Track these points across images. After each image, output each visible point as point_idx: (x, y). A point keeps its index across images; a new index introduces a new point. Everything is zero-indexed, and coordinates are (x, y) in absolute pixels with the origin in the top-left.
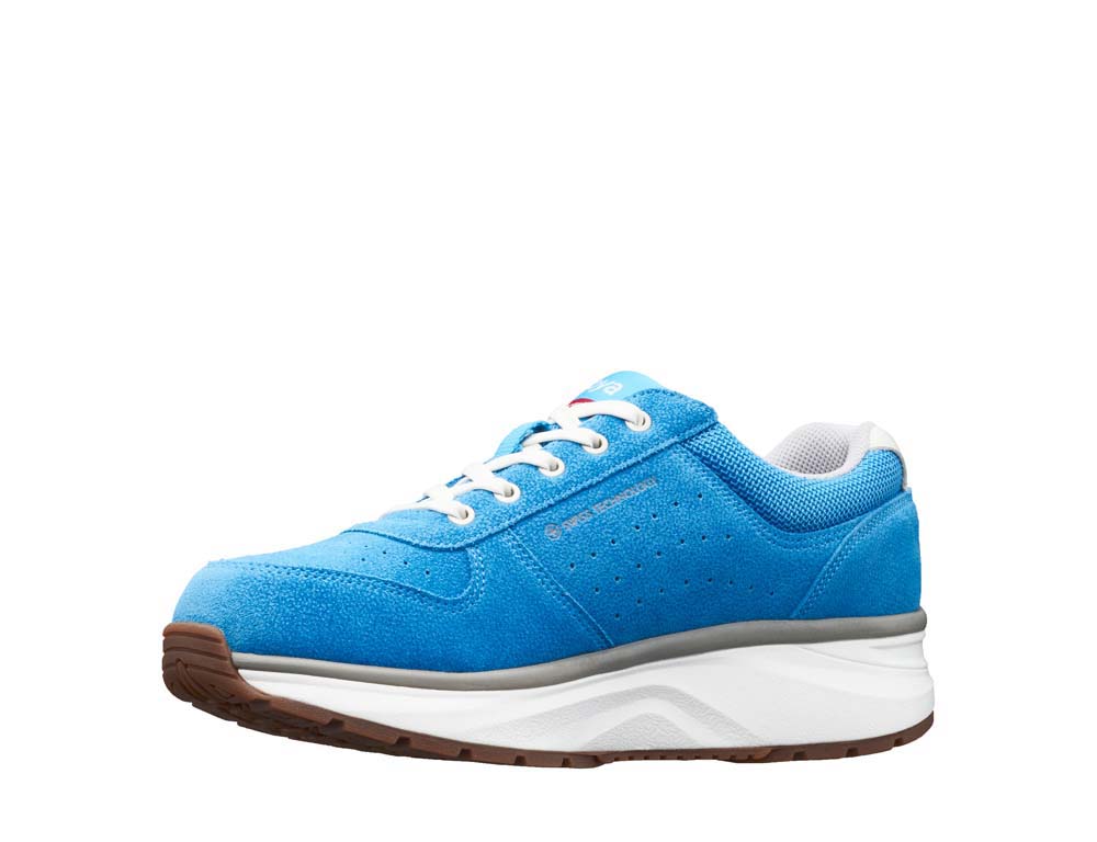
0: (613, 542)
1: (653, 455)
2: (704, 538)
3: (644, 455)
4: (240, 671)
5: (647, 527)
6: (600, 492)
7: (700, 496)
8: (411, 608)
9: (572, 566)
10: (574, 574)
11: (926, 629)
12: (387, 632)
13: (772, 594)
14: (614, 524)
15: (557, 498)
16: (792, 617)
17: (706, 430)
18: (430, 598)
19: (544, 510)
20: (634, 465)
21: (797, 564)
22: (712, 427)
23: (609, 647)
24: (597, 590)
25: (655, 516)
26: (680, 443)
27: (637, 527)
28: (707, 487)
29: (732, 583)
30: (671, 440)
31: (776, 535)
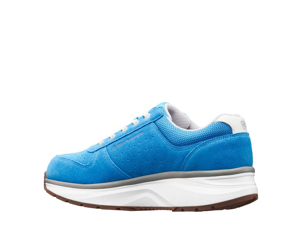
0: (128, 150)
2: (152, 148)
3: (142, 126)
4: (46, 183)
5: (137, 146)
6: (129, 136)
7: (153, 137)
8: (75, 167)
9: (117, 156)
10: (117, 158)
13: (174, 164)
14: (129, 145)
15: (119, 138)
16: (181, 170)
17: (160, 118)
19: (115, 141)
20: (139, 129)
21: (179, 156)
23: (130, 178)
24: (122, 163)
25: (140, 142)
26: (154, 122)
27: (135, 146)
28: (156, 134)
29: (161, 161)
30: (151, 121)
31: (173, 147)
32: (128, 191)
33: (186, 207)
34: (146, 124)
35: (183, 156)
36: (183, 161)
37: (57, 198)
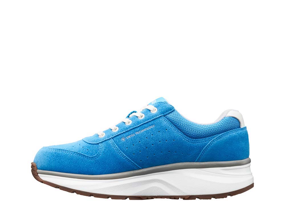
0: (139, 142)
1: (155, 119)
2: (166, 141)
3: (152, 119)
4: (39, 174)
5: (150, 138)
6: (138, 129)
7: (166, 130)
8: (80, 159)
9: (127, 148)
10: (127, 150)
11: (251, 163)
12: (73, 165)
13: (189, 155)
14: (140, 137)
15: (127, 130)
16: (196, 161)
17: (171, 112)
18: (86, 156)
19: (122, 134)
20: (149, 122)
21: (196, 147)
22: (173, 111)
23: (140, 169)
24: (134, 154)
25: (152, 135)
26: (164, 116)
27: (147, 138)
28: (169, 127)
29: (176, 152)
30: (161, 115)
31: (189, 140)
32: (138, 181)
33: (203, 195)
34: (156, 117)
35: (200, 148)
36: (199, 152)
37: (60, 189)
